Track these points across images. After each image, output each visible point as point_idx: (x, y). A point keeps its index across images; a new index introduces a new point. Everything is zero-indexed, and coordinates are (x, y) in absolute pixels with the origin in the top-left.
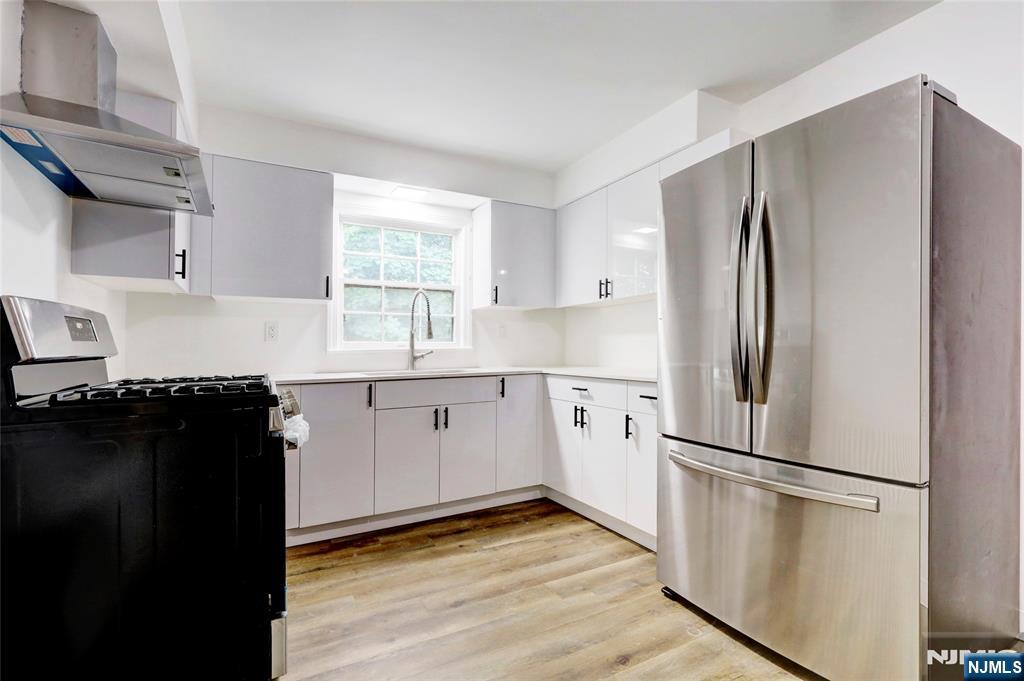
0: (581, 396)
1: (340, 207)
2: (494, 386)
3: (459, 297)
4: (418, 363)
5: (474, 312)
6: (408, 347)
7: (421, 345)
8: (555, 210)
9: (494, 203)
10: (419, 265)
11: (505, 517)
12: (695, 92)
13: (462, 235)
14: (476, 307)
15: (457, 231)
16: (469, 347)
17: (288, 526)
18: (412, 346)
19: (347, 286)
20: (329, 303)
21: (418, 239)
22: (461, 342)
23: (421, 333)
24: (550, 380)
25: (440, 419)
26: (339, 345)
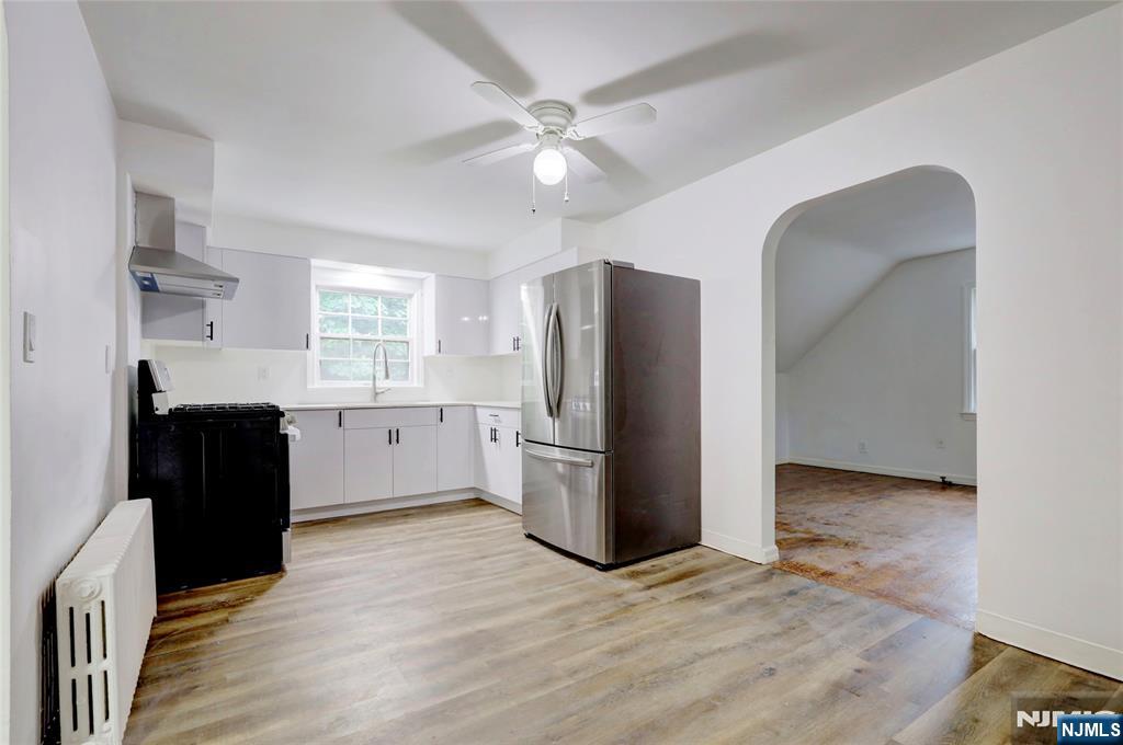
0: (496, 421)
1: (317, 279)
2: (436, 414)
3: (414, 347)
4: (380, 397)
5: (425, 358)
6: (371, 386)
7: (382, 384)
8: (488, 281)
9: (437, 276)
10: (380, 321)
11: (443, 508)
12: (559, 220)
13: (415, 298)
14: (426, 354)
15: (411, 296)
16: (421, 385)
17: (291, 508)
18: (374, 384)
19: (322, 338)
20: (308, 353)
21: (379, 303)
22: (415, 382)
23: (381, 374)
24: (478, 410)
25: (394, 437)
26: (316, 383)
